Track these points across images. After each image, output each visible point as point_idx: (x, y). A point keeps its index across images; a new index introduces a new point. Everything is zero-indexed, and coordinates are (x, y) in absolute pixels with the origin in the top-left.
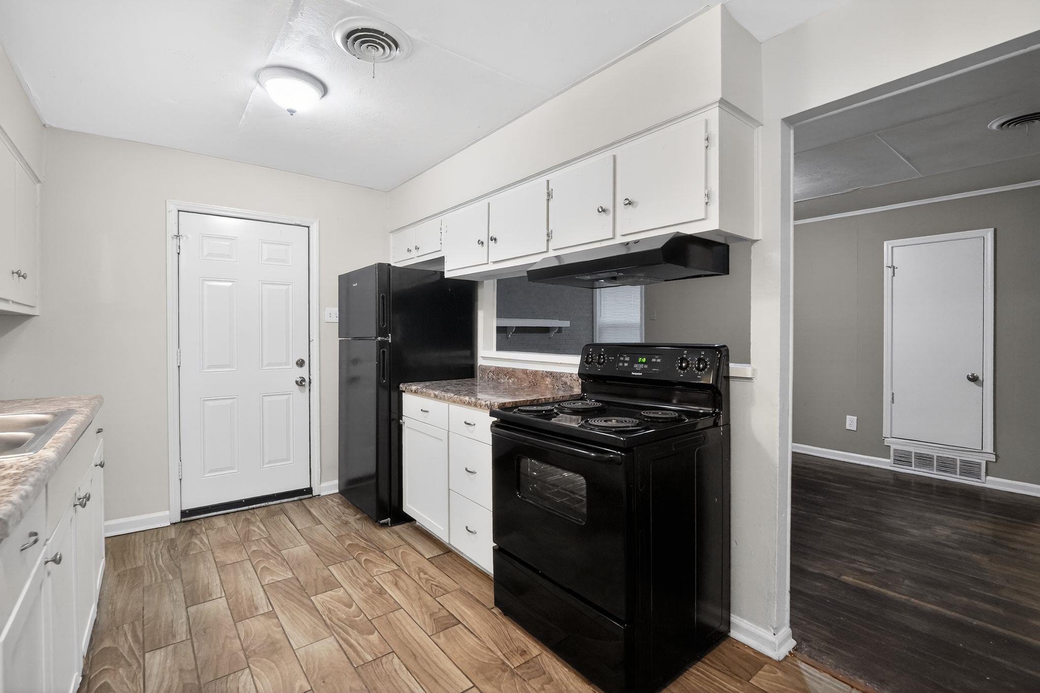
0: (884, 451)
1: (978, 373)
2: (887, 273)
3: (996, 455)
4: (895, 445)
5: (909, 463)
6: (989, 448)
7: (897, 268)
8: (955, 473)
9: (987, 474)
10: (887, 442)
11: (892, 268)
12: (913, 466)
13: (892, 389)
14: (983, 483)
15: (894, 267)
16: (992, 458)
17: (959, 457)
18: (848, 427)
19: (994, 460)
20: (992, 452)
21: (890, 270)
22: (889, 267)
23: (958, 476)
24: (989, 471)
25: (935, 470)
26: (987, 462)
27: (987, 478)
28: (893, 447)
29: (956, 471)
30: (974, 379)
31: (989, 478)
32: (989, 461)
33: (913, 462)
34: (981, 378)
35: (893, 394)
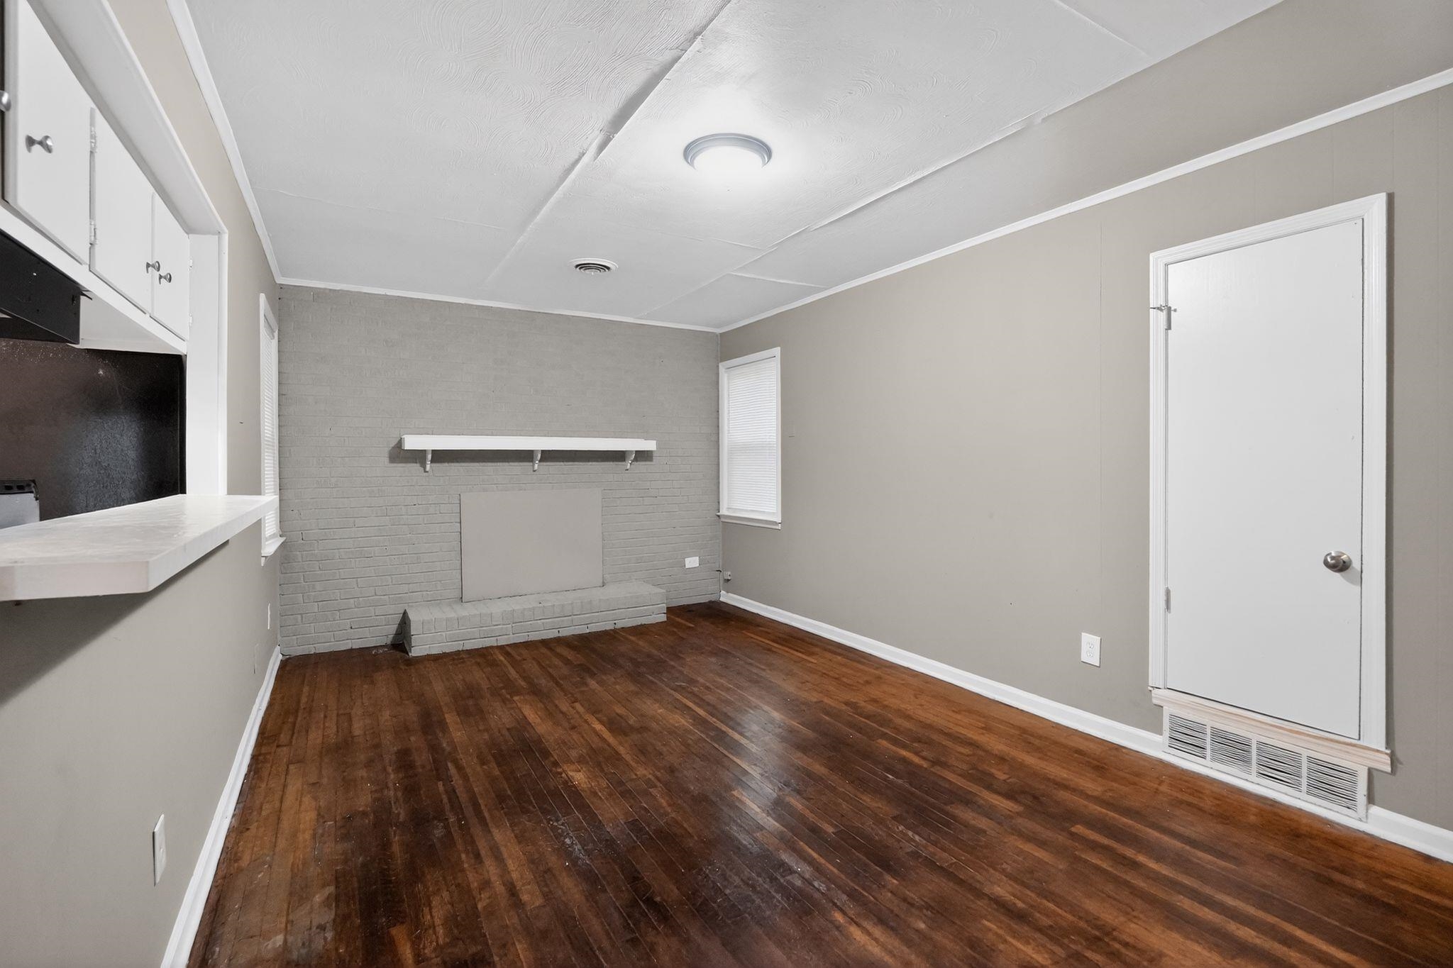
0: (1149, 717)
1: (1351, 553)
2: (1158, 319)
3: (1393, 757)
4: (1173, 706)
5: (1198, 749)
6: (1375, 737)
7: (1175, 310)
8: (1296, 786)
9: (1371, 800)
10: (1158, 696)
11: (1165, 312)
12: (1208, 757)
13: (1166, 579)
14: (1360, 820)
15: (1170, 308)
16: (1384, 764)
17: (1306, 750)
18: (1084, 658)
19: (1389, 769)
20: (1383, 749)
21: (1162, 316)
22: (1159, 309)
23: (1304, 796)
24: (1377, 796)
25: (1254, 773)
26: (1371, 772)
27: (1370, 811)
28: (1167, 711)
29: (1300, 784)
30: (1339, 566)
31: (1375, 810)
32: (1375, 769)
33: (1208, 747)
34: (1356, 564)
35: (1168, 593)
